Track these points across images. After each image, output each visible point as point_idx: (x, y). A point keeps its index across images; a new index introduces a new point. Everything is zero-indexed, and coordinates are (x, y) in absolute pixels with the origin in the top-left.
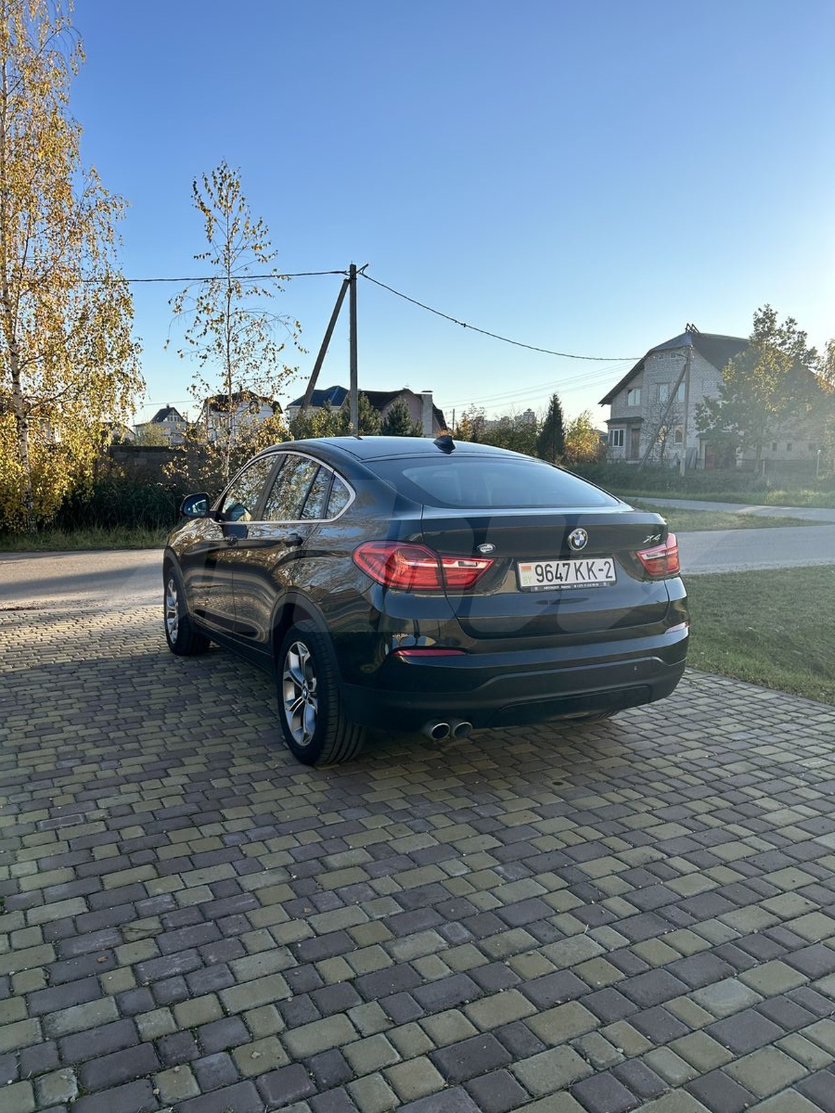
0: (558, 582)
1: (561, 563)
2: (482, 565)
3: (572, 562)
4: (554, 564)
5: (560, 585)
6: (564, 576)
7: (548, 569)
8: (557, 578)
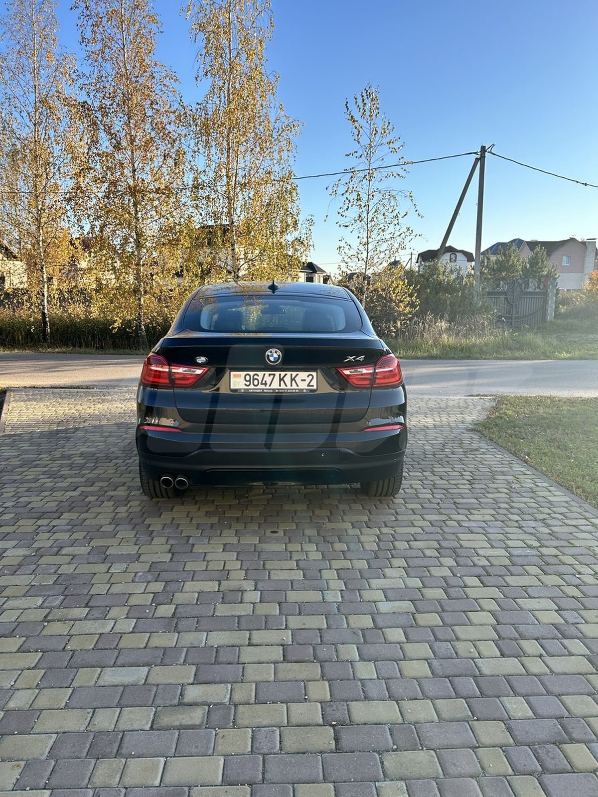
0: (263, 387)
1: (267, 373)
2: (199, 372)
3: (277, 374)
4: (261, 374)
5: (263, 389)
6: (268, 383)
7: (256, 377)
8: (262, 384)
